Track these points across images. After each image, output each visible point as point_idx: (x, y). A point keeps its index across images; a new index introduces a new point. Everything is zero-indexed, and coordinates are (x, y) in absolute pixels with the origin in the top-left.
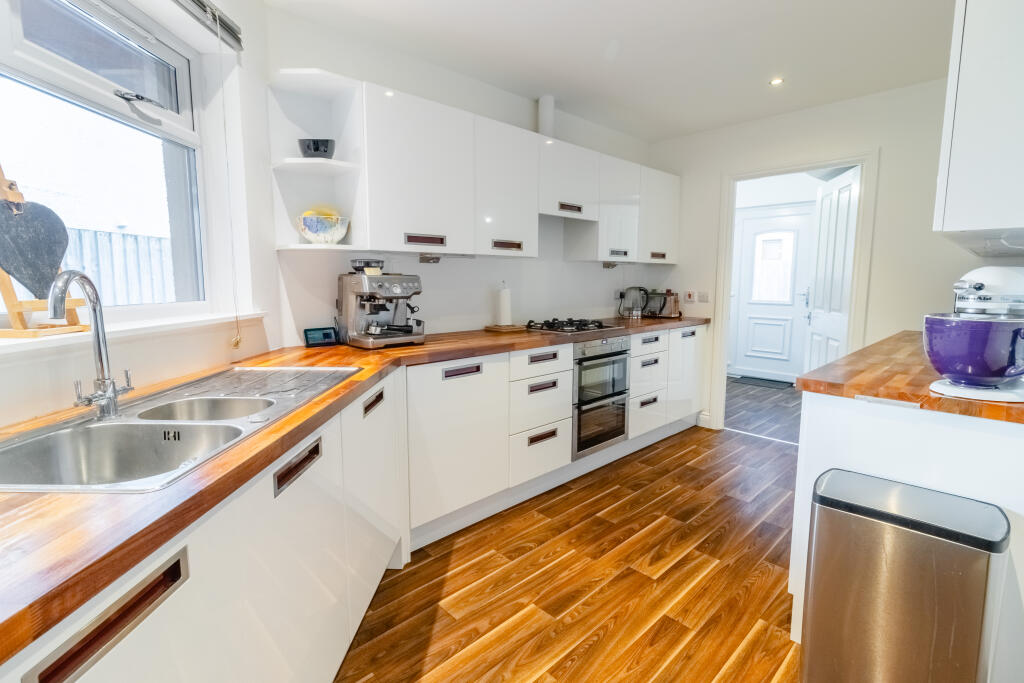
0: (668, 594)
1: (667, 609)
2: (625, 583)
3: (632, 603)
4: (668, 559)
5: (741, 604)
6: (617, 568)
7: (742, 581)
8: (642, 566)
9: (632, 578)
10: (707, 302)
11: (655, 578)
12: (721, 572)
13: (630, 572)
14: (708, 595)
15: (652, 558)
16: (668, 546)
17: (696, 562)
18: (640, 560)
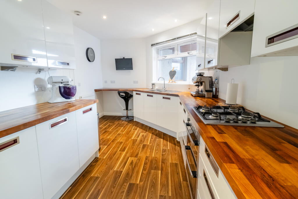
0: (125, 155)
1: (124, 153)
2: (135, 154)
3: (132, 151)
4: (129, 164)
5: (109, 160)
6: (140, 157)
7: (108, 166)
8: (135, 159)
9: (135, 155)
11: (130, 158)
12: (114, 166)
13: (136, 156)
14: (116, 159)
15: (133, 162)
16: (131, 168)
17: (121, 167)
18: (136, 161)
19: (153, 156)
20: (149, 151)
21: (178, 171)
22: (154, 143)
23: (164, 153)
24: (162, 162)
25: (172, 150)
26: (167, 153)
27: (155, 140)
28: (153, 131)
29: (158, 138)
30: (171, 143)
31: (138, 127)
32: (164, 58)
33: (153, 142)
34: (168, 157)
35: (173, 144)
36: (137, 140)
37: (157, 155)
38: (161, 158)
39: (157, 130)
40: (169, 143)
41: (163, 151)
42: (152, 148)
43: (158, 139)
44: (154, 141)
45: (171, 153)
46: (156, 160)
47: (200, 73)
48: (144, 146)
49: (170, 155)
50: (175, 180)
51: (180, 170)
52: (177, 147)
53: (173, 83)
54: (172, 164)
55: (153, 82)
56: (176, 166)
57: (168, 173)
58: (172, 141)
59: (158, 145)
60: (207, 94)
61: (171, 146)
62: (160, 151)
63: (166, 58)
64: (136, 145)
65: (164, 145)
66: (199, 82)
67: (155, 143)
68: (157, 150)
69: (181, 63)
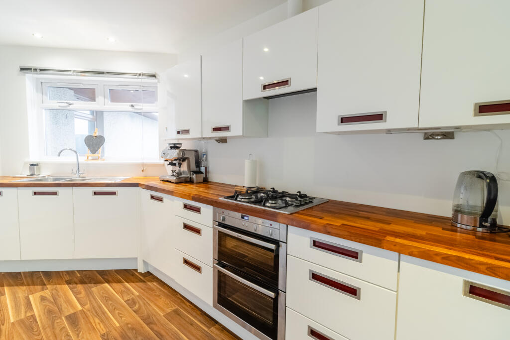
19: (118, 325)
20: (97, 321)
21: (187, 320)
22: (92, 299)
23: (136, 307)
24: (148, 324)
25: (145, 293)
26: (141, 303)
27: (89, 294)
28: (67, 278)
29: (93, 285)
30: (133, 282)
31: (3, 286)
32: (66, 107)
33: (89, 299)
34: (151, 309)
35: (137, 282)
36: (33, 316)
37: (123, 319)
38: (139, 319)
39: (73, 272)
40: (126, 284)
41: (128, 304)
42: (100, 313)
43: (95, 289)
44: (91, 297)
45: (149, 299)
46: (133, 329)
47: (174, 144)
48: (73, 319)
49: (151, 304)
50: (198, 336)
51: (190, 317)
52: (149, 283)
53: (99, 161)
54: (168, 316)
55: (33, 160)
56: (178, 315)
57: (177, 334)
58: (132, 277)
59: (108, 298)
60: (196, 177)
61: (136, 287)
62: (123, 306)
63: (71, 107)
64: (44, 328)
65: (121, 293)
66: (182, 158)
67: (95, 299)
68: (115, 308)
69: (89, 121)
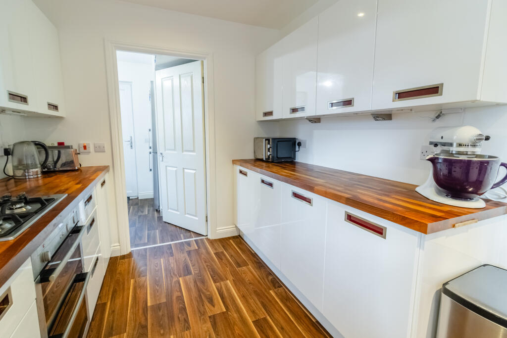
10: (104, 152)
